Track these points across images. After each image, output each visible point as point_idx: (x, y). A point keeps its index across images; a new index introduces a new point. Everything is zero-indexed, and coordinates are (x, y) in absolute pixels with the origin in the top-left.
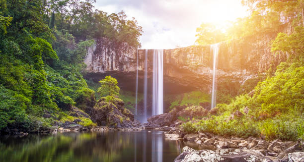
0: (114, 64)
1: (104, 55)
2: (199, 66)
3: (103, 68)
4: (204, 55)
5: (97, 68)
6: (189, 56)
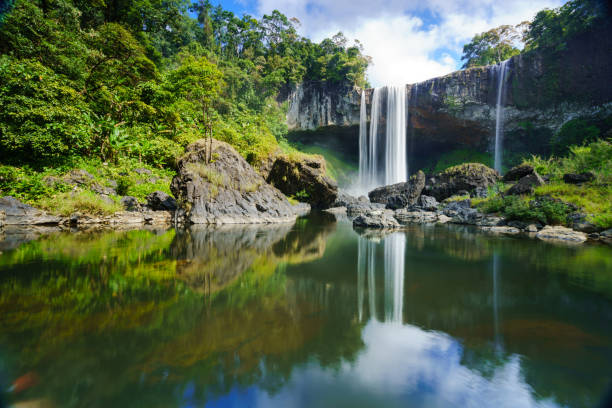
0: (329, 114)
1: (315, 104)
2: (467, 105)
3: (315, 122)
4: (478, 85)
5: (306, 124)
6: (449, 90)
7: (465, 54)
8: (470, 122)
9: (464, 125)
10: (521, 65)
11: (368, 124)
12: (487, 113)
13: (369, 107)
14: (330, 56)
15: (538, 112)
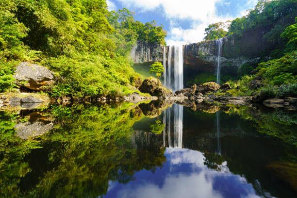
0: (149, 57)
1: (143, 51)
2: (207, 55)
3: (143, 60)
4: (211, 47)
5: (138, 61)
6: (200, 49)
7: (205, 32)
8: (207, 62)
9: (206, 63)
10: (227, 41)
11: (167, 61)
12: (214, 59)
13: (167, 54)
14: (150, 31)
15: (233, 59)
